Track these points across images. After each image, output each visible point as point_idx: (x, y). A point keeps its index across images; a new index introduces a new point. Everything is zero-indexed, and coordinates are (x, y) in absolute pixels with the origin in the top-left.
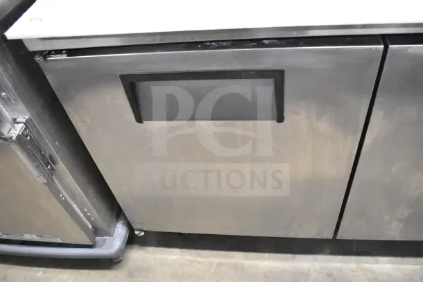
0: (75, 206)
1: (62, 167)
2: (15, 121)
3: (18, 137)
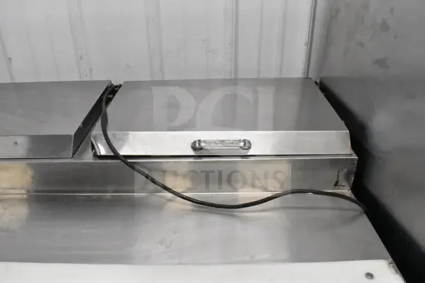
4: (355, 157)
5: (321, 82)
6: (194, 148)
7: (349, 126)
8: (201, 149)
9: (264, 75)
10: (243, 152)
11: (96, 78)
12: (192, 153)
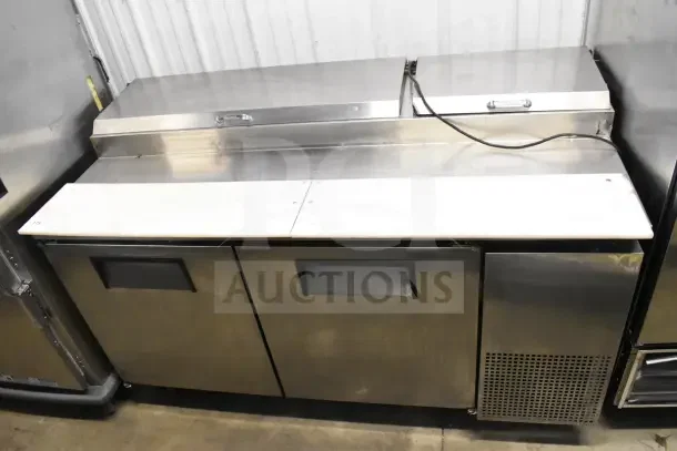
0: (68, 353)
1: (56, 319)
2: (23, 282)
3: (23, 293)
4: (613, 111)
5: (595, 51)
6: (489, 107)
7: (610, 88)
8: (494, 107)
9: (541, 46)
10: (526, 109)
11: (392, 54)
12: (488, 111)
